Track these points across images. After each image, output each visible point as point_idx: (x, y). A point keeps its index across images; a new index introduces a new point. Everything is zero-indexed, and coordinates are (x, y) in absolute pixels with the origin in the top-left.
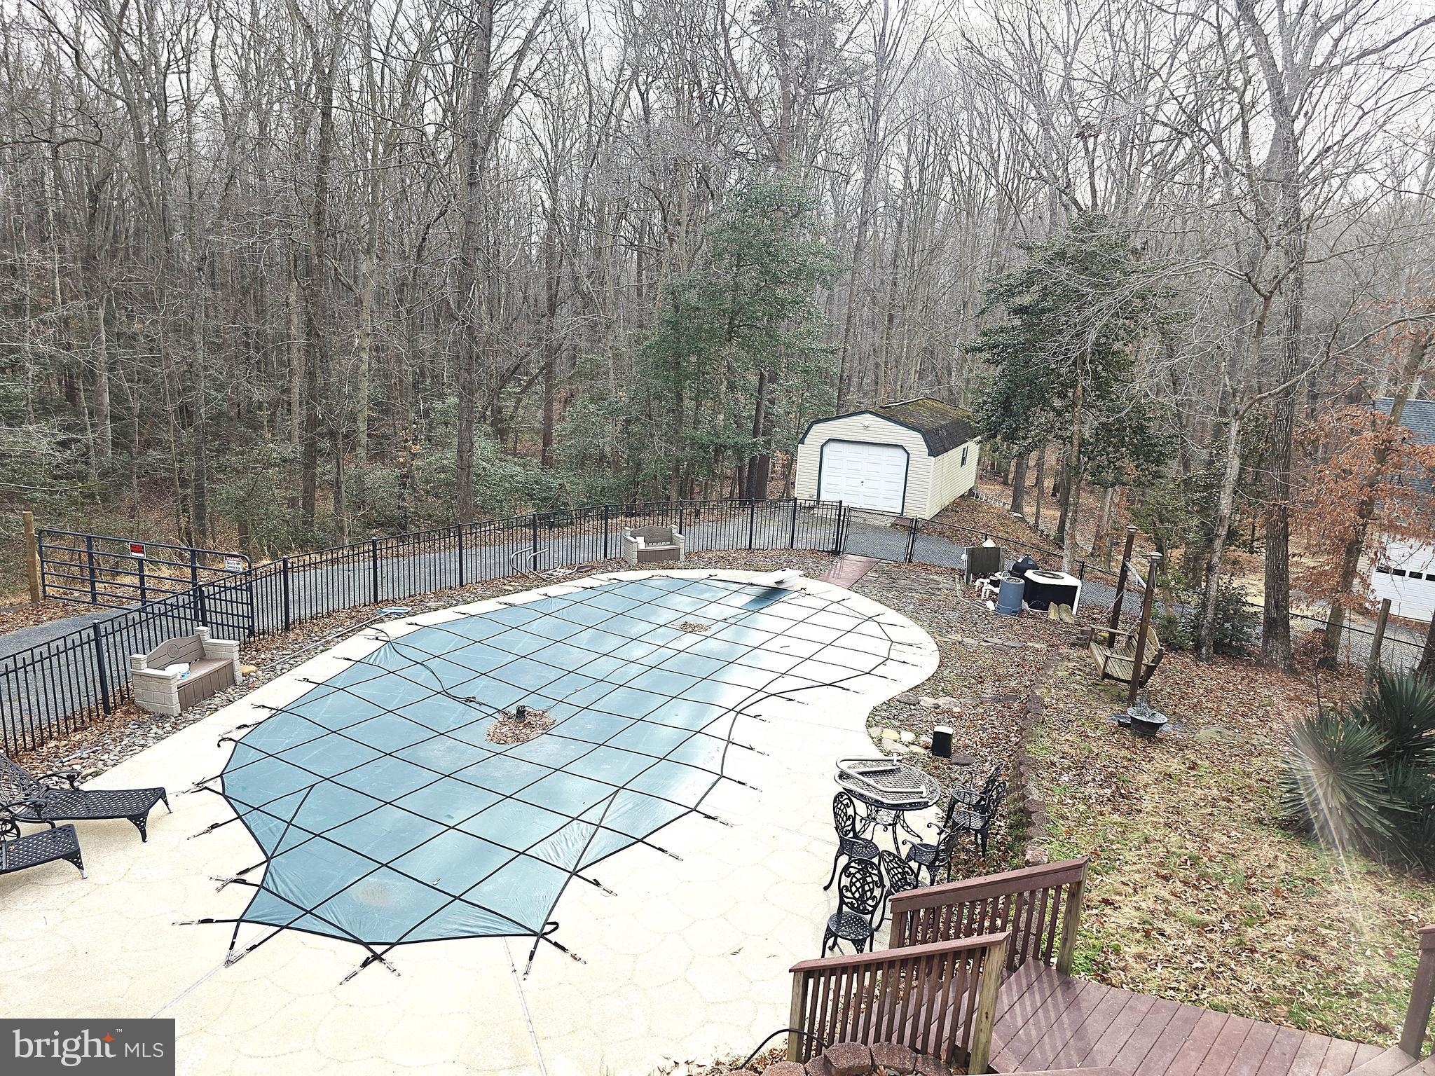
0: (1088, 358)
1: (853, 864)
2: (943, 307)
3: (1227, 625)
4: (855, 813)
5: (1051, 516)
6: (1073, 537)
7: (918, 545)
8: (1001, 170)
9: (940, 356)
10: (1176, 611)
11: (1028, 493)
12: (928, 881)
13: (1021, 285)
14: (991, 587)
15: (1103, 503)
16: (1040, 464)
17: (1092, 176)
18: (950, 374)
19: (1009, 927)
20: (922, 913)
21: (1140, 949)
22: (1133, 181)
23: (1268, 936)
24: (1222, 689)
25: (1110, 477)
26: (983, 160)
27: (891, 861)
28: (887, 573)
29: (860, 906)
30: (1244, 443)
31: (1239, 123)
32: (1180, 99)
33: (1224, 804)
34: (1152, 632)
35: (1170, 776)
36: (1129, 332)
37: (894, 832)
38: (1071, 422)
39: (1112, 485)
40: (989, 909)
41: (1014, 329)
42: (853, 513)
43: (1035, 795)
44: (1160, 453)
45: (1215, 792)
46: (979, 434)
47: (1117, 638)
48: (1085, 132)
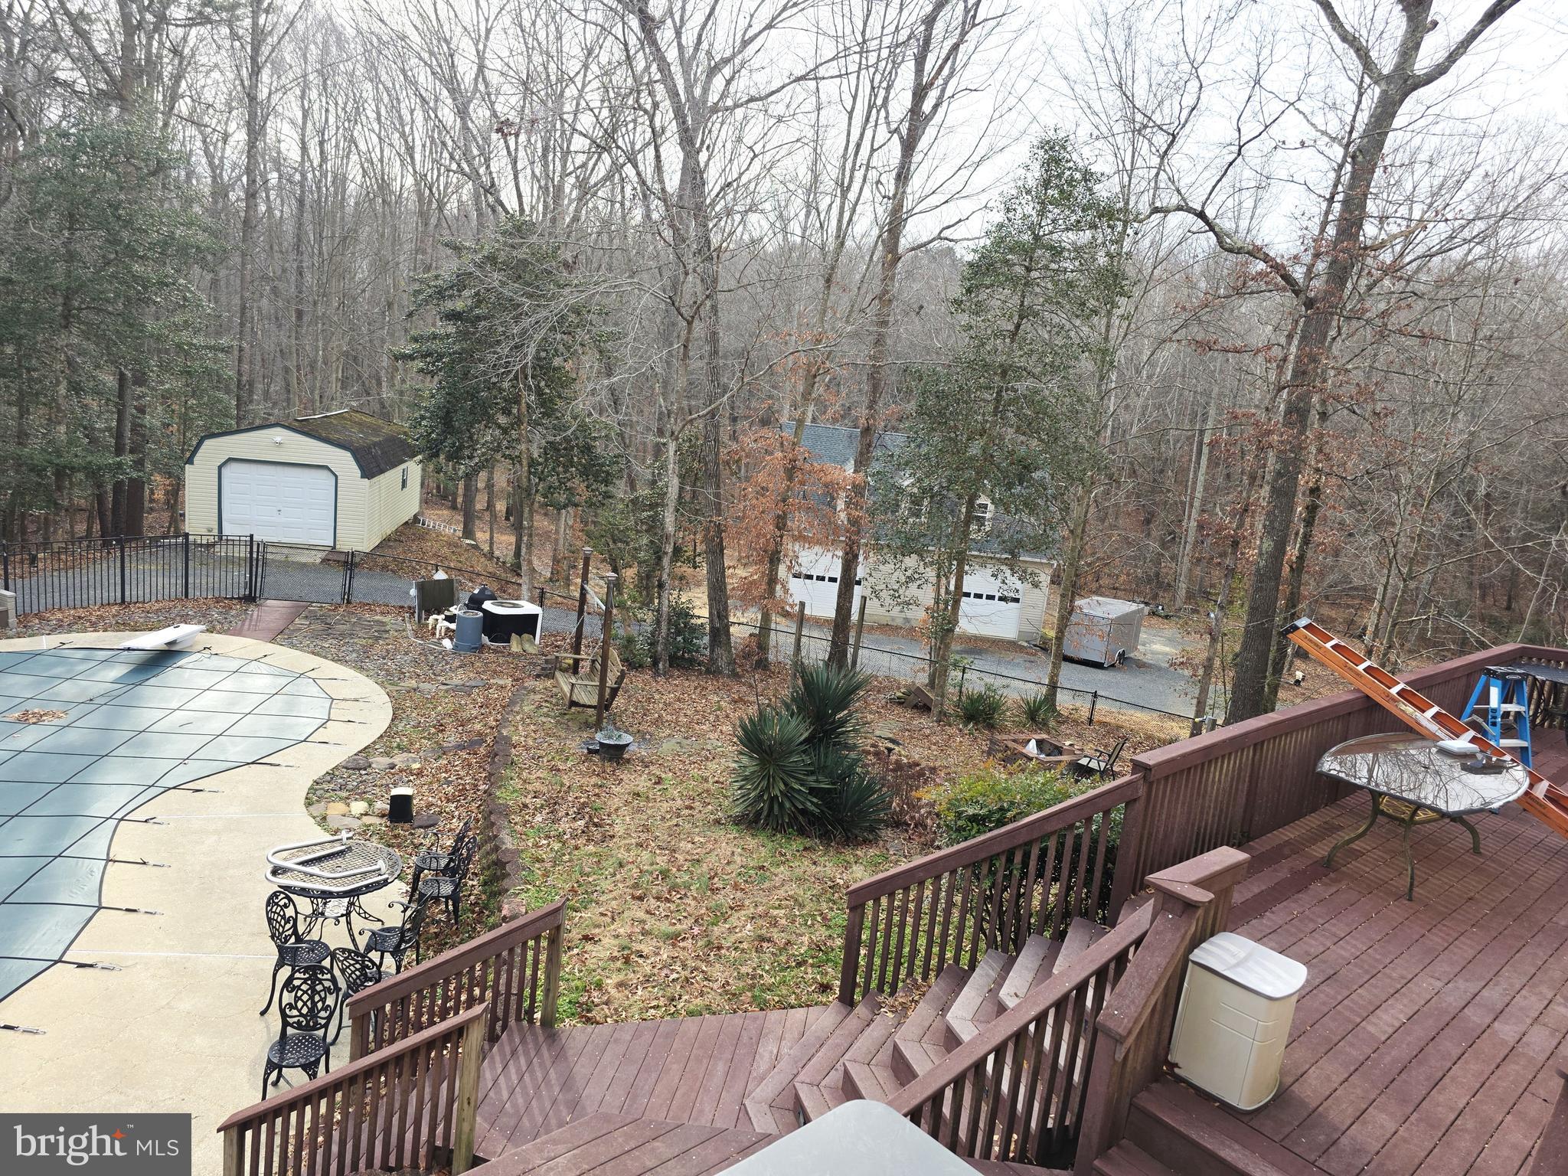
0: (530, 372)
1: (297, 975)
2: (363, 305)
3: (679, 639)
4: (297, 913)
5: (505, 544)
6: (530, 562)
7: (356, 583)
8: (418, 157)
9: (366, 362)
10: (633, 630)
11: (479, 518)
12: (393, 970)
13: (451, 287)
14: (447, 624)
15: (558, 526)
16: (490, 486)
17: (516, 177)
18: (379, 384)
19: (489, 994)
20: (388, 1007)
21: (621, 977)
22: (559, 189)
23: (731, 930)
24: (679, 700)
25: (562, 498)
26: (396, 143)
27: (346, 959)
28: (322, 619)
29: (311, 1022)
30: (681, 462)
31: (652, 147)
32: (596, 111)
33: (686, 812)
34: (614, 653)
35: (638, 795)
36: (568, 348)
37: (349, 923)
38: (518, 441)
39: (565, 507)
40: (465, 980)
41: (448, 336)
42: (270, 549)
43: (509, 843)
44: (607, 473)
45: (679, 802)
46: (419, 453)
47: (581, 664)
48: (503, 128)
